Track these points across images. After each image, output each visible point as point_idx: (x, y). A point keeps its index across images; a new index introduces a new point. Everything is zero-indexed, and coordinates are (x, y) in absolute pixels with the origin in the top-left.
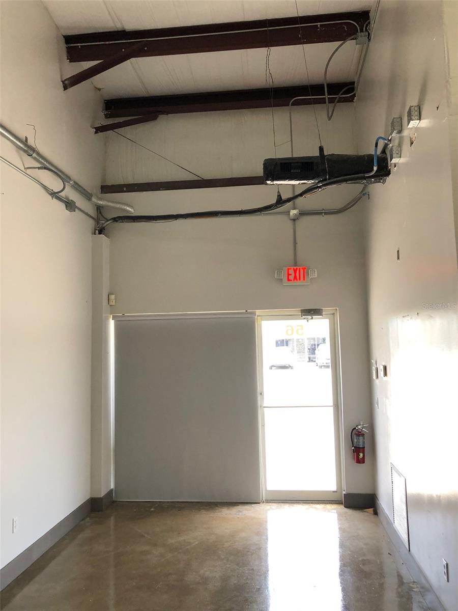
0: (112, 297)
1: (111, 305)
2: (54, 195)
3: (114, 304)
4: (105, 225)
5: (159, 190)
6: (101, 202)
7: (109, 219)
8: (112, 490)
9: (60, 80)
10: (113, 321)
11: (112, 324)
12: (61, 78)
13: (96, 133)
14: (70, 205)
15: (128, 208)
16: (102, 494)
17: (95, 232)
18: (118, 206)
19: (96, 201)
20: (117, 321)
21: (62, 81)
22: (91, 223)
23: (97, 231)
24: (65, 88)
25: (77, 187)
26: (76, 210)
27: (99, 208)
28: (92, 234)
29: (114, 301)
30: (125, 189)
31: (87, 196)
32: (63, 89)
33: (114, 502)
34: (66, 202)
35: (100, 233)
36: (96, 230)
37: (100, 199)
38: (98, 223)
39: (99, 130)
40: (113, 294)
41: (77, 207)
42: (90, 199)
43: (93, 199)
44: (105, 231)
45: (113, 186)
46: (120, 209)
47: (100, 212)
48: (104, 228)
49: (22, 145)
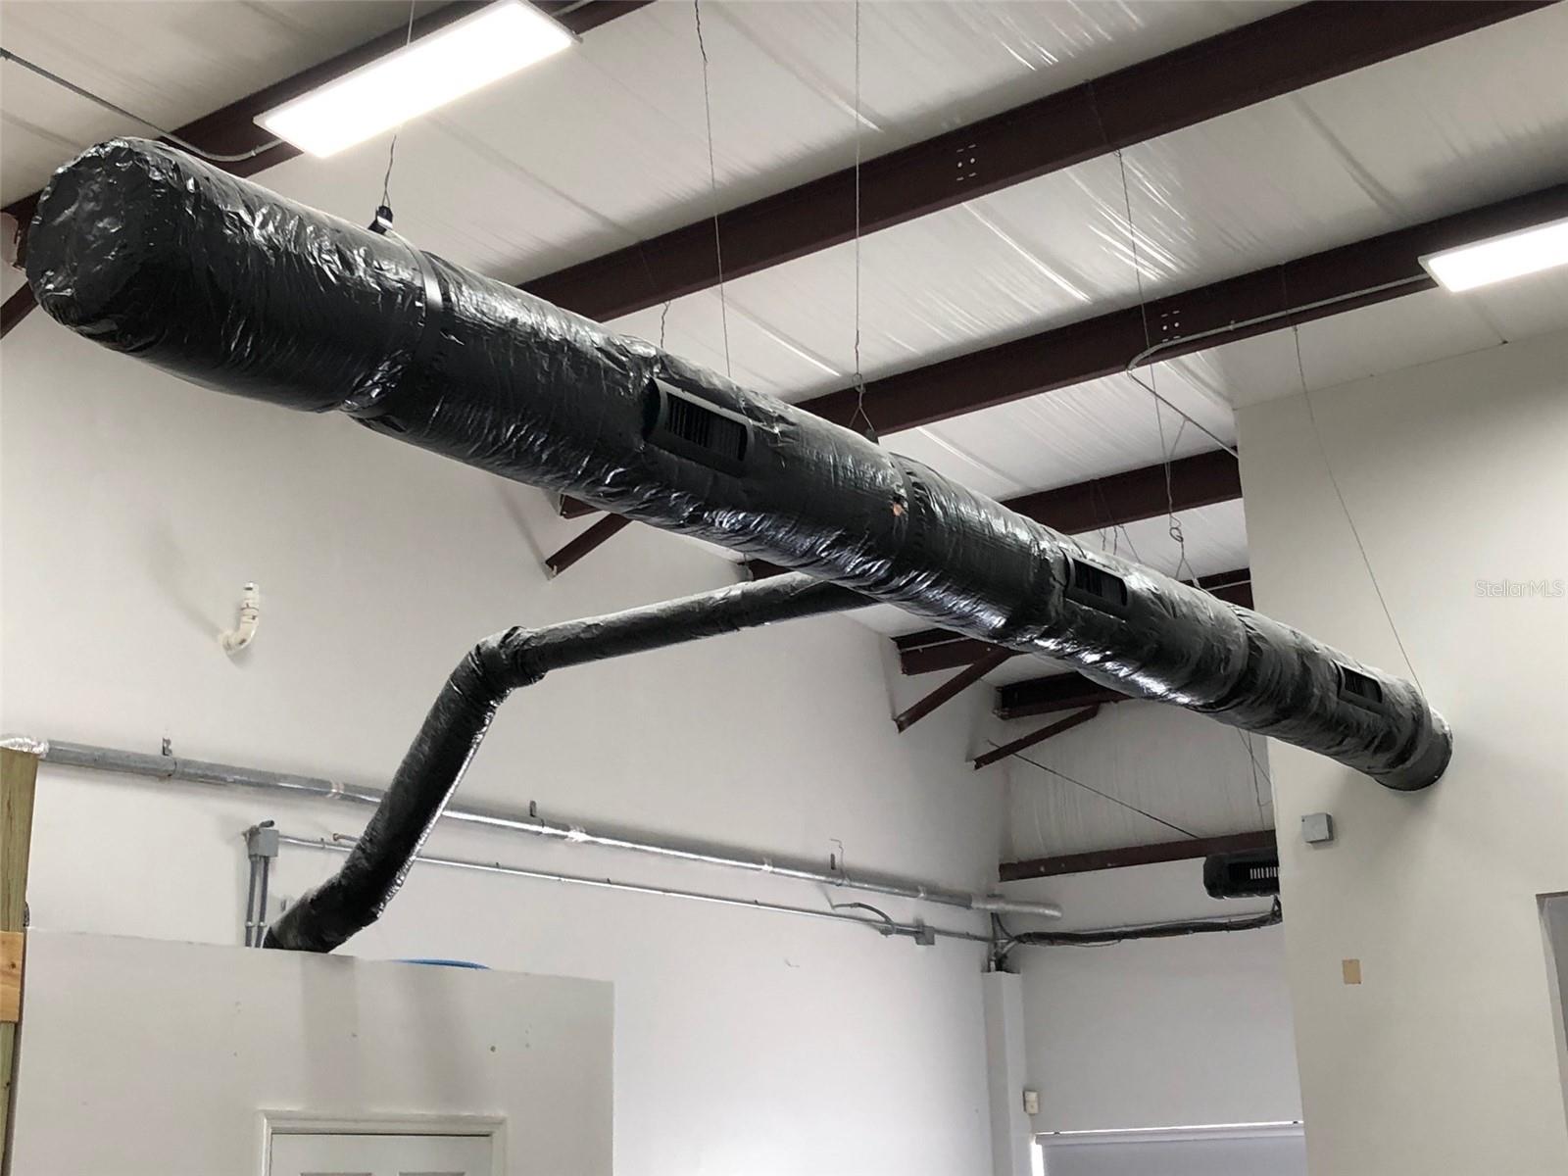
0: (1032, 1096)
1: (1031, 1115)
2: (888, 928)
3: (1034, 1110)
4: (1006, 949)
5: (1105, 867)
6: (993, 907)
7: (1014, 933)
9: (889, 717)
10: (1040, 1147)
11: (1037, 1153)
12: (893, 713)
13: (977, 767)
14: (921, 933)
15: (1047, 912)
17: (989, 965)
18: (1027, 909)
19: (982, 906)
20: (1050, 1146)
21: (896, 720)
22: (981, 950)
23: (993, 965)
24: (901, 728)
25: (934, 893)
26: (936, 936)
27: (995, 917)
28: (982, 971)
29: (1036, 1105)
30: (1042, 869)
31: (962, 900)
32: (897, 730)
34: (916, 932)
35: (999, 968)
36: (989, 960)
37: (992, 897)
38: (996, 945)
39: (981, 762)
40: (1034, 1091)
41: (939, 932)
42: (968, 907)
43: (974, 905)
44: (1007, 963)
45: (1021, 863)
46: (1032, 914)
47: (999, 921)
48: (1005, 956)
49: (823, 878)
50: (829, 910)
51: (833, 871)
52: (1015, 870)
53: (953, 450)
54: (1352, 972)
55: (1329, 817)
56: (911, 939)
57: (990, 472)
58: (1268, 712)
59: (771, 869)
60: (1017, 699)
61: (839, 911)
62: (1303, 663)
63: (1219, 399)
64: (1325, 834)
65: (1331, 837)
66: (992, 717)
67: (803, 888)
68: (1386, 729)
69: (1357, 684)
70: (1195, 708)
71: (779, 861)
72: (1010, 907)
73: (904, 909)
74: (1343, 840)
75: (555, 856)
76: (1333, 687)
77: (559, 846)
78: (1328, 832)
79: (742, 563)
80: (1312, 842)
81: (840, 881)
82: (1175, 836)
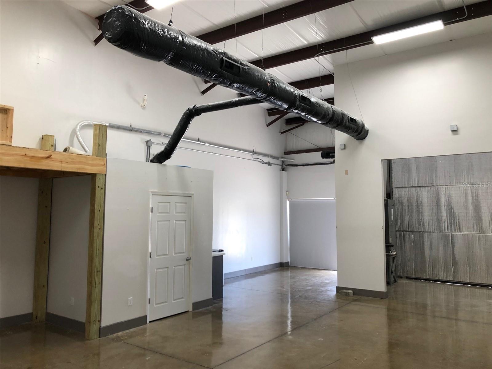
0: (288, 193)
2: (263, 163)
3: (288, 195)
5: (303, 153)
6: (282, 160)
7: (286, 165)
8: (289, 262)
9: (265, 124)
11: (288, 202)
13: (281, 134)
14: (269, 164)
15: (292, 161)
16: (284, 261)
18: (289, 160)
20: (290, 202)
21: (267, 125)
22: (280, 167)
23: (282, 170)
24: (267, 127)
25: (272, 157)
26: (272, 165)
27: (283, 161)
28: (280, 171)
30: (292, 153)
31: (277, 158)
33: (289, 266)
35: (283, 170)
37: (282, 158)
38: (282, 166)
39: (282, 133)
41: (273, 164)
42: (278, 159)
43: (279, 159)
44: (285, 169)
45: (288, 152)
46: (289, 161)
47: (283, 162)
48: (284, 168)
49: (252, 154)
50: (253, 159)
51: (254, 152)
52: (287, 153)
53: (279, 72)
54: (346, 173)
55: (345, 145)
56: (267, 165)
57: (286, 77)
58: (335, 125)
59: (242, 152)
60: (289, 121)
61: (254, 159)
62: (343, 116)
63: (331, 64)
64: (344, 148)
65: (345, 148)
66: (285, 125)
67: (248, 155)
68: (357, 129)
69: (352, 120)
70: (322, 124)
71: (244, 150)
72: (286, 160)
73: (266, 160)
74: (347, 149)
75: (203, 148)
76: (348, 120)
77: (204, 146)
78: (345, 147)
79: (239, 94)
80: (341, 149)
81: (255, 154)
82: (317, 147)
